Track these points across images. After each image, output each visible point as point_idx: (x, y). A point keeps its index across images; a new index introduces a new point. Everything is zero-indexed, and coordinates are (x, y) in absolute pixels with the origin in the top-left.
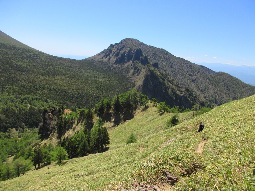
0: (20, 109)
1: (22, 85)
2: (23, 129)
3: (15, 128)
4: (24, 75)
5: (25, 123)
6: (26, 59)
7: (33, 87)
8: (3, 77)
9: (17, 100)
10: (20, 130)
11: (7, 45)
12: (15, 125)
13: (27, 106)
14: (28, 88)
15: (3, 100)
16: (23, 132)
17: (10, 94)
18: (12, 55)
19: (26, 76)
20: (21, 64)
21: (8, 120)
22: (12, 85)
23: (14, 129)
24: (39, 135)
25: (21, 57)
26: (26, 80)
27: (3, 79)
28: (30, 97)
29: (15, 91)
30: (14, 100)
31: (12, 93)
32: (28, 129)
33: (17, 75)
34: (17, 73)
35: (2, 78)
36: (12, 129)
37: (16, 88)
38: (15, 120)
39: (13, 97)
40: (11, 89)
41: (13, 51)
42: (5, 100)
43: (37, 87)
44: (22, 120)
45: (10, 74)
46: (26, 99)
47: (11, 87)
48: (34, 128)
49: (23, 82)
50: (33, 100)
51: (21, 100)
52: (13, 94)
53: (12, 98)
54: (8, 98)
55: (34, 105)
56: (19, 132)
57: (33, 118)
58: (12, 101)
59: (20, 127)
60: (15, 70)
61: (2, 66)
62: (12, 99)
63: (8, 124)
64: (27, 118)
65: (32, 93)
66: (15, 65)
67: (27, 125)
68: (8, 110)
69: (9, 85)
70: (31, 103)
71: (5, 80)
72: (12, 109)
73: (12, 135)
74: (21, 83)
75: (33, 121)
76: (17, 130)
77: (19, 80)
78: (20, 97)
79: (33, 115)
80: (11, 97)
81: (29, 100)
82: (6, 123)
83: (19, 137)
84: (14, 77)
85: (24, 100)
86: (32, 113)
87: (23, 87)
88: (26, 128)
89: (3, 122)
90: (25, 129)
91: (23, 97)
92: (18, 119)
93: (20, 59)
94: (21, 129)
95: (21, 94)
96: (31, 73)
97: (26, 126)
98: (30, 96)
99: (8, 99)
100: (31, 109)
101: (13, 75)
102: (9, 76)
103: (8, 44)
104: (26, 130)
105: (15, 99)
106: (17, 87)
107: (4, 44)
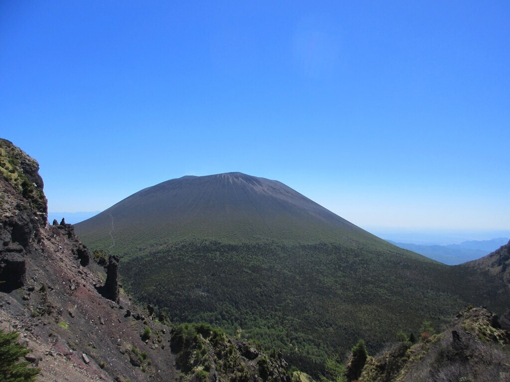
1: (306, 317)
6: (341, 270)
8: (292, 302)
11: (330, 245)
14: (310, 323)
17: (284, 329)
18: (326, 265)
19: (321, 303)
20: (327, 280)
22: (295, 315)
25: (337, 267)
27: (291, 306)
29: (292, 326)
30: (283, 337)
31: (286, 328)
34: (312, 297)
35: (290, 304)
37: (296, 321)
40: (290, 321)
41: (331, 257)
45: (303, 297)
47: (293, 318)
52: (287, 330)
58: (281, 339)
60: (313, 292)
61: (302, 285)
62: (281, 336)
65: (309, 330)
66: (317, 283)
69: (291, 316)
74: (307, 313)
84: (304, 304)
91: (295, 335)
95: (296, 330)
96: (330, 297)
103: (332, 243)
107: (325, 244)
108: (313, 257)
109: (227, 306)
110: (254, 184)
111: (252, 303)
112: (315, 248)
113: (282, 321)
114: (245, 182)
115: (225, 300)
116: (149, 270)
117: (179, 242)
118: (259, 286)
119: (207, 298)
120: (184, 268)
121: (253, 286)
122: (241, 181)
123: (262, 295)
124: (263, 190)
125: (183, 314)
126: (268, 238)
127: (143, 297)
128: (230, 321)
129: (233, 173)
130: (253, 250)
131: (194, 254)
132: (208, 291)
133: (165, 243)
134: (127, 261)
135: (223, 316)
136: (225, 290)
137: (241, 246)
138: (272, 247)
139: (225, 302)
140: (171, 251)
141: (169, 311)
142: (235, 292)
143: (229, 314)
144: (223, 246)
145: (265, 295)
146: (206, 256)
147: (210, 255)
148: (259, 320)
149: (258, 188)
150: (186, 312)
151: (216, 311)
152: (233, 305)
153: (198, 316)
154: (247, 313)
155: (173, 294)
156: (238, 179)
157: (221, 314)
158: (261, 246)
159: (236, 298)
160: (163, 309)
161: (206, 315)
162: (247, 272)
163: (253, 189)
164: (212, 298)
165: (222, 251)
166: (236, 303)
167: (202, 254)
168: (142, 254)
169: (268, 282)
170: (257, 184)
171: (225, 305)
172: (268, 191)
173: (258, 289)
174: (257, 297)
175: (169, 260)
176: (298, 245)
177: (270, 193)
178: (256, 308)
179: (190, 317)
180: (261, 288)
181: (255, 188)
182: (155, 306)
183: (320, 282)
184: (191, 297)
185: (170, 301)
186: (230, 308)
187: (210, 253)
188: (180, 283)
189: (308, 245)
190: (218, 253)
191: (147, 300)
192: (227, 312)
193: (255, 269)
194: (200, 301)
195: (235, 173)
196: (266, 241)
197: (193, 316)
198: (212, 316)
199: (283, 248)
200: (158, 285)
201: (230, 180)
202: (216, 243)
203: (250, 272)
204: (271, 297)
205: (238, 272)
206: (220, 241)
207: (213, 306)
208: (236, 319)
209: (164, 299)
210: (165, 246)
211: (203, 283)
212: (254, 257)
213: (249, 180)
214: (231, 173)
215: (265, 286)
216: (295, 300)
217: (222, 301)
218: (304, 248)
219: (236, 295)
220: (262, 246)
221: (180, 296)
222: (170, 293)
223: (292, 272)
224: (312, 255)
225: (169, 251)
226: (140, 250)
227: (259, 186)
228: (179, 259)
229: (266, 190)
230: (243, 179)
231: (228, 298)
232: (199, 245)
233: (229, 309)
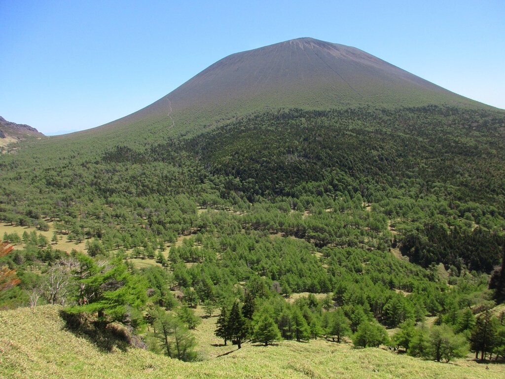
0: (455, 229)
1: (463, 182)
2: (459, 269)
3: (443, 263)
4: (469, 162)
5: (463, 258)
6: (475, 130)
7: (486, 187)
8: (429, 166)
9: (451, 211)
10: (452, 271)
11: (442, 107)
12: (444, 259)
13: (470, 226)
14: (475, 190)
15: (427, 209)
16: (458, 276)
17: (440, 199)
18: (450, 125)
19: (473, 165)
20: (464, 140)
21: (432, 246)
22: (445, 181)
23: (441, 265)
24: (491, 291)
25: (467, 127)
26: (473, 172)
27: (430, 170)
28: (478, 207)
29: (450, 194)
30: (446, 209)
31: (443, 198)
32: (470, 273)
33: (455, 163)
34: (456, 159)
35: (428, 168)
36: (438, 264)
37: (452, 188)
38: (445, 249)
39: (444, 203)
40: (443, 189)
41: (451, 118)
42: (430, 209)
43: (495, 187)
44: (457, 252)
45: (442, 160)
46: (469, 210)
47: (443, 184)
48: (483, 272)
49: (466, 175)
50: (484, 214)
51: (460, 211)
52: (445, 199)
53: (442, 205)
54: (435, 205)
55: (485, 225)
56: (451, 275)
57: (481, 251)
58: (443, 212)
59: (454, 264)
60: (452, 153)
61: (430, 146)
62: (441, 208)
63: (432, 255)
64: (468, 250)
65: (482, 198)
66: (452, 144)
67: (467, 264)
68: (433, 227)
69: (439, 182)
70: (479, 220)
71: (432, 172)
72: (442, 227)
73: (437, 277)
74: (461, 177)
75: (481, 259)
76: (447, 268)
77: (458, 173)
78: (457, 205)
79: (482, 245)
80: (441, 203)
81: (476, 214)
82: (429, 251)
83: (450, 283)
84: (448, 167)
85: (464, 212)
86: (479, 242)
87: (466, 186)
88: (464, 268)
89: (424, 248)
90: (462, 271)
91: (463, 206)
92: (451, 247)
93: (465, 130)
94: (455, 268)
95: (460, 199)
96: (484, 158)
97: (464, 266)
98: (477, 204)
99: (436, 208)
100: (478, 232)
101: (448, 163)
102: (441, 164)
103: (443, 105)
104: (465, 274)
105: (448, 208)
106: (452, 186)
107: (436, 106)
108: (427, 118)
109: (337, 174)
110: (329, 49)
111: (372, 169)
112: (425, 110)
113: (428, 189)
114: (318, 47)
115: (334, 166)
116: (219, 142)
117: (251, 114)
118: (375, 148)
119: (307, 164)
120: (265, 135)
121: (366, 149)
122: (314, 47)
123: (382, 160)
124: (341, 55)
125: (277, 186)
126: (360, 103)
127: (217, 170)
128: (346, 192)
129: (303, 38)
130: (346, 115)
131: (273, 122)
132: (305, 156)
133: (234, 117)
134: (190, 138)
135: (335, 186)
136: (330, 153)
137: (330, 111)
138: (370, 111)
139: (334, 168)
140: (242, 123)
141: (257, 183)
142: (346, 155)
143: (343, 183)
144: (307, 113)
145: (387, 160)
146: (289, 123)
147: (293, 121)
148: (390, 190)
149: (334, 53)
150: (281, 182)
151: (324, 180)
152: (346, 172)
153: (299, 187)
154: (368, 182)
155: (258, 162)
156: (310, 44)
157: (331, 183)
158: (354, 110)
159: (348, 162)
160: (247, 181)
161: (311, 185)
162: (351, 135)
163: (330, 53)
164: (315, 164)
165: (307, 117)
166: (350, 168)
167: (282, 121)
168: (207, 130)
169: (384, 144)
170: (333, 49)
171: (335, 172)
172: (347, 56)
173: (375, 153)
174: (376, 161)
175: (243, 130)
176: (402, 108)
177: (351, 57)
178: (379, 175)
179: (287, 189)
180: (378, 151)
181: (331, 53)
182: (236, 178)
183: (455, 142)
184: (284, 163)
185: (256, 170)
186: (343, 176)
187: (293, 120)
188: (265, 149)
189: (414, 108)
190: (303, 120)
191: (224, 172)
192: (339, 181)
193: (359, 132)
194: (298, 167)
195: (305, 38)
196: (359, 105)
197: (292, 187)
198: (319, 186)
199: (384, 111)
200: (235, 154)
201: (300, 46)
202: (297, 110)
203: (354, 135)
204: (395, 161)
205: (338, 135)
206: (302, 108)
207: (319, 173)
208: (356, 190)
209: (247, 169)
210: (234, 119)
211: (296, 148)
212: (350, 121)
213: (323, 45)
214: (300, 38)
215: (383, 149)
216: (431, 164)
217: (330, 166)
218: (411, 110)
219: (347, 160)
220: (356, 110)
221: (269, 163)
222: (253, 160)
223: (408, 134)
224: (425, 117)
225: (240, 123)
226: (205, 126)
227: (336, 50)
228: (255, 128)
229: (345, 54)
230: (315, 44)
231: (337, 162)
232: (276, 113)
233: (341, 176)
